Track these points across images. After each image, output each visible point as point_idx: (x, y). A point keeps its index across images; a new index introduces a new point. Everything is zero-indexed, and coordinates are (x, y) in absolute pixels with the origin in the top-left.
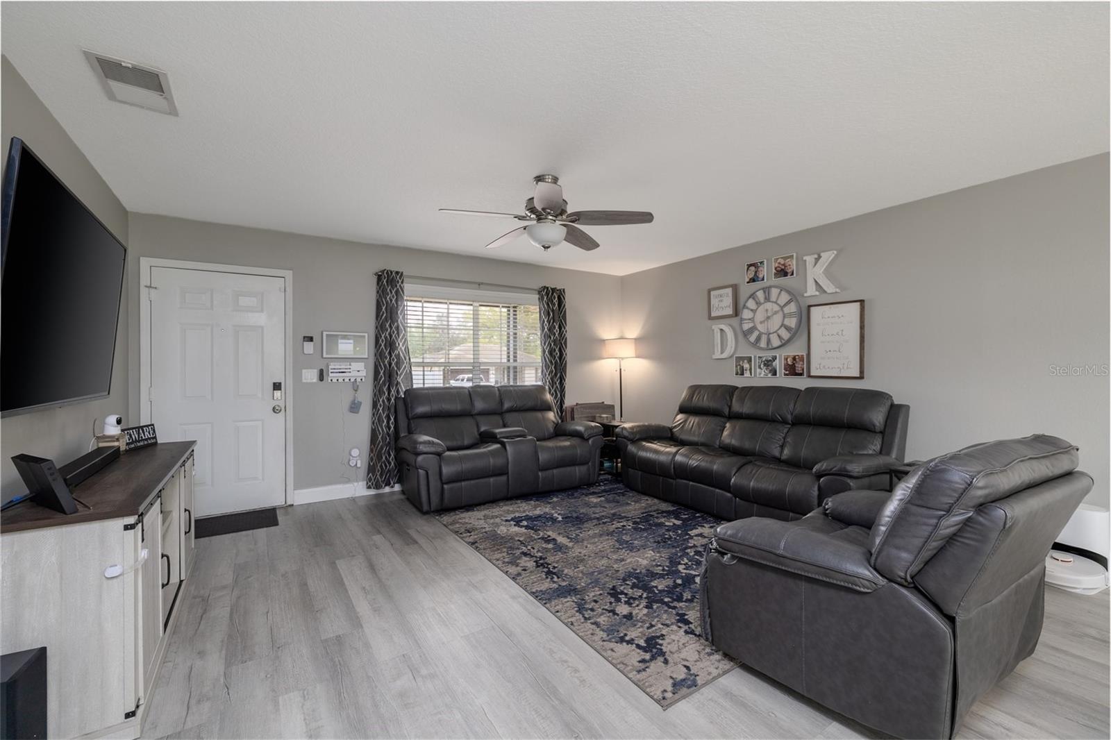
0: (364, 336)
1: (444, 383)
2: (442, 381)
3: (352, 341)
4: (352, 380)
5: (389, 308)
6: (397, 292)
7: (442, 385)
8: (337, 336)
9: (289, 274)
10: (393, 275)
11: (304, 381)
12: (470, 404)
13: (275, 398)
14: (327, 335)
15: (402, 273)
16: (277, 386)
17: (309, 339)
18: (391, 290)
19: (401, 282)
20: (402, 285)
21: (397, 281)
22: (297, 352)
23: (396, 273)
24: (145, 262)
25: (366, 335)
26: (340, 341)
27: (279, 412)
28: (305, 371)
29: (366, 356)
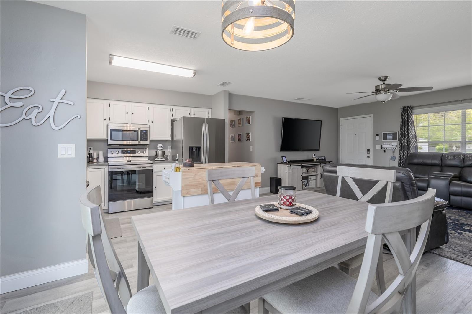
0: (397, 133)
1: (428, 151)
2: (428, 150)
3: (392, 135)
4: (392, 149)
5: (404, 121)
6: (408, 115)
7: (428, 152)
8: (387, 133)
9: (372, 115)
10: (406, 108)
11: (376, 149)
12: (440, 161)
13: (368, 154)
14: (383, 134)
15: (410, 106)
16: (368, 150)
17: (377, 135)
18: (405, 114)
19: (410, 110)
20: (410, 111)
21: (408, 110)
22: (374, 139)
23: (408, 107)
24: (341, 119)
25: (397, 132)
26: (388, 135)
27: (369, 158)
28: (376, 146)
29: (397, 140)
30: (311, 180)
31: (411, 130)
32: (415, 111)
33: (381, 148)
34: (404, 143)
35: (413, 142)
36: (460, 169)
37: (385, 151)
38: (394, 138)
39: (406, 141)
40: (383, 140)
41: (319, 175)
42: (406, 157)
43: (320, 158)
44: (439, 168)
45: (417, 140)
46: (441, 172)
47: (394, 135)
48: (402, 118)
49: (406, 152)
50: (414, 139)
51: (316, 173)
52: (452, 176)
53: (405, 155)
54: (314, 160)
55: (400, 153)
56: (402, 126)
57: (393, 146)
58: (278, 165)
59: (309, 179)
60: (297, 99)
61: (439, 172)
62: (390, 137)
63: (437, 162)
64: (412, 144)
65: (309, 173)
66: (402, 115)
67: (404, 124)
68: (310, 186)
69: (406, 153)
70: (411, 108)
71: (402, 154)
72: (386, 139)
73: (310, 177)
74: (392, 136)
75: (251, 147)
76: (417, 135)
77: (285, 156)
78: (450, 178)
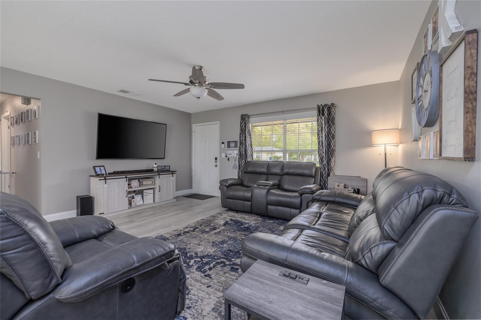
4: (234, 157)
5: (242, 129)
6: (245, 123)
8: (230, 141)
9: (218, 122)
10: (244, 116)
11: (222, 157)
12: (267, 169)
13: (216, 162)
14: (227, 141)
15: (247, 114)
16: (216, 159)
17: (223, 143)
18: (243, 122)
19: (247, 118)
20: (247, 120)
21: (245, 118)
22: (220, 147)
23: (245, 115)
24: (193, 125)
25: (238, 140)
26: (231, 143)
27: (216, 167)
28: (222, 154)
29: (238, 148)
30: (147, 194)
31: (247, 138)
32: (252, 119)
33: (226, 156)
34: (242, 151)
35: (249, 151)
36: (279, 177)
37: (228, 159)
38: (236, 146)
39: (244, 149)
40: (227, 148)
41: (157, 188)
42: (243, 165)
43: (163, 168)
44: (265, 177)
45: (252, 149)
46: (266, 181)
47: (236, 142)
48: (241, 126)
49: (243, 160)
50: (250, 147)
51: (154, 185)
52: (270, 185)
53: (243, 163)
54: (155, 170)
55: (239, 162)
56: (241, 134)
57: (234, 155)
58: (91, 178)
59: (144, 194)
60: (120, 90)
61: (265, 181)
62: (232, 145)
63: (264, 170)
64: (249, 152)
65: (144, 187)
66: (241, 124)
67: (242, 132)
68: (145, 202)
69: (243, 162)
70: (249, 117)
71: (241, 162)
72: (230, 148)
73: (144, 191)
74: (234, 144)
75: (39, 153)
76: (252, 144)
77: (103, 166)
78: (268, 187)
